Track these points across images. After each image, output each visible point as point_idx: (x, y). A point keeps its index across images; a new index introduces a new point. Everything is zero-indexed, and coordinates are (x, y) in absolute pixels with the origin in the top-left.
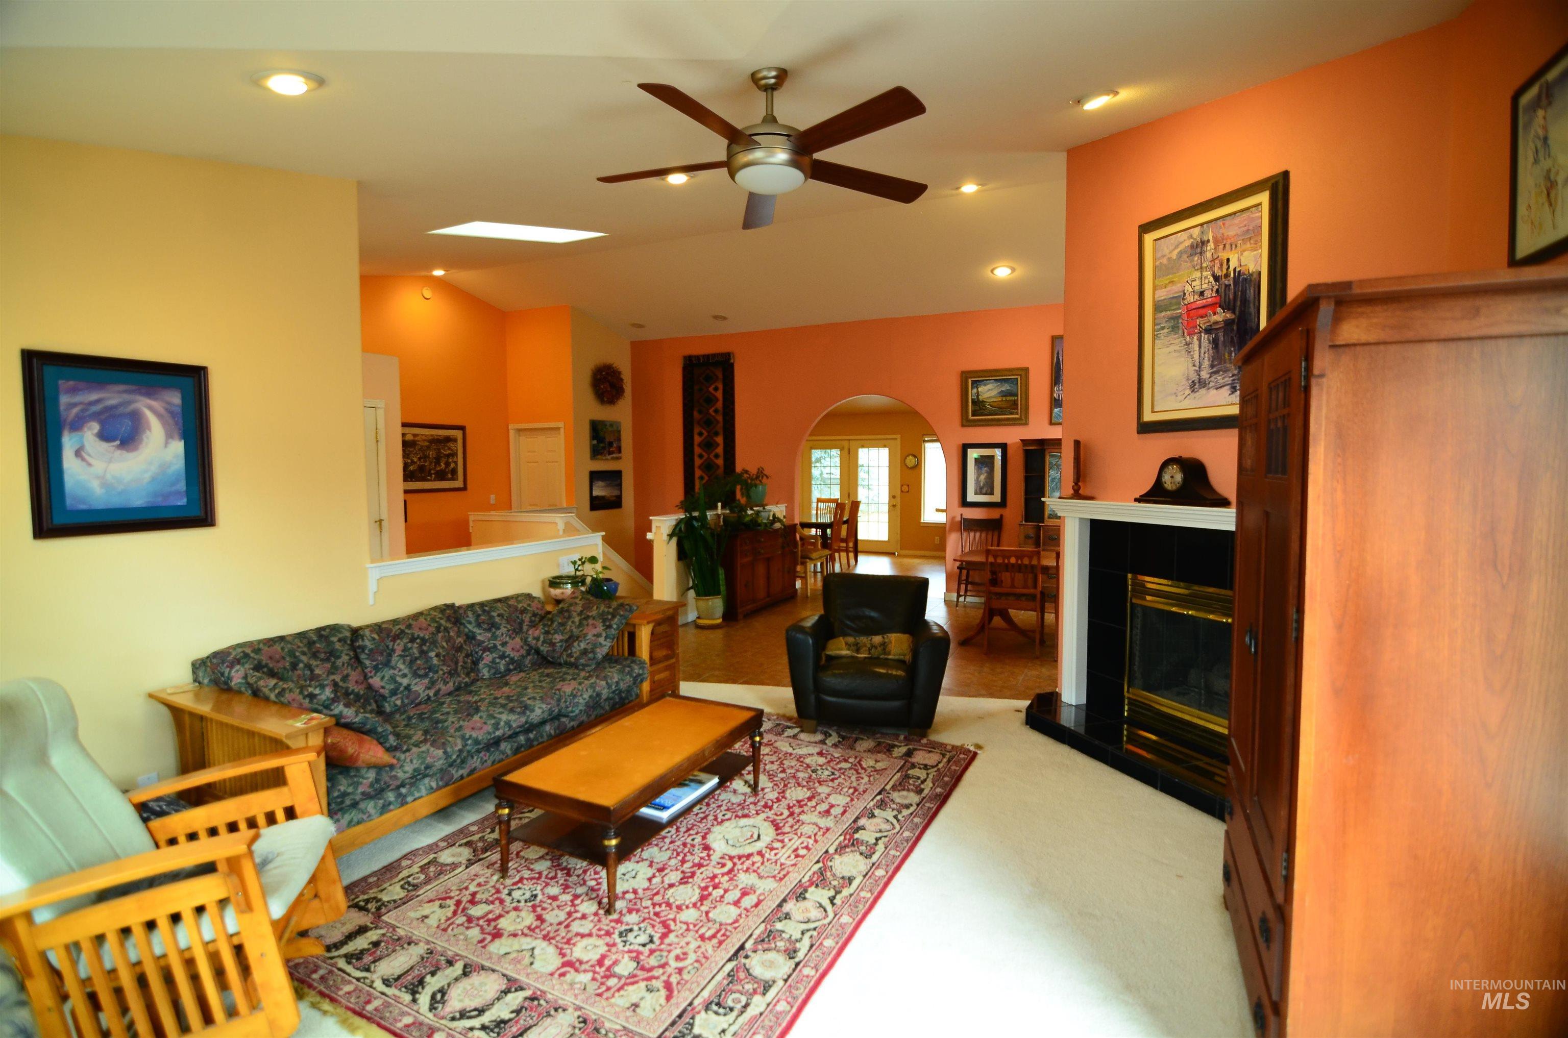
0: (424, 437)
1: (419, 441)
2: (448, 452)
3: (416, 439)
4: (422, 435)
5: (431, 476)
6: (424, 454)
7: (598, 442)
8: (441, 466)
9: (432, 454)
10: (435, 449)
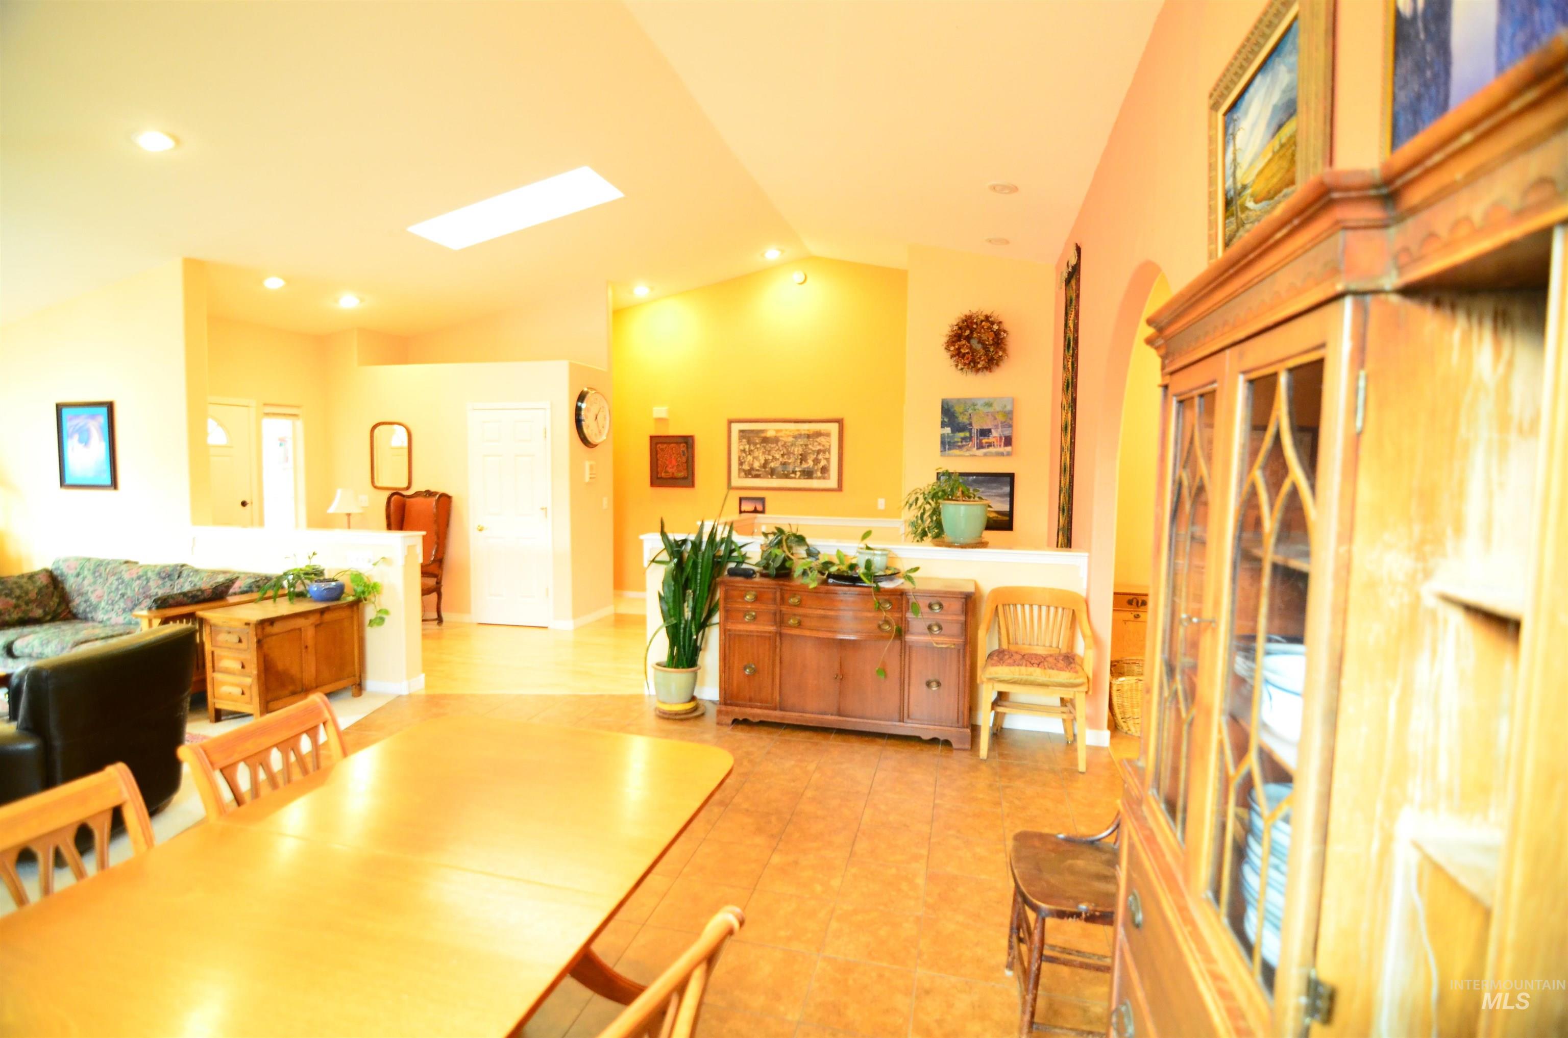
0: (788, 433)
1: (781, 437)
2: (818, 448)
3: (779, 434)
4: (786, 430)
5: (796, 474)
6: (787, 450)
7: (953, 431)
8: (808, 463)
9: (798, 450)
10: (801, 445)
